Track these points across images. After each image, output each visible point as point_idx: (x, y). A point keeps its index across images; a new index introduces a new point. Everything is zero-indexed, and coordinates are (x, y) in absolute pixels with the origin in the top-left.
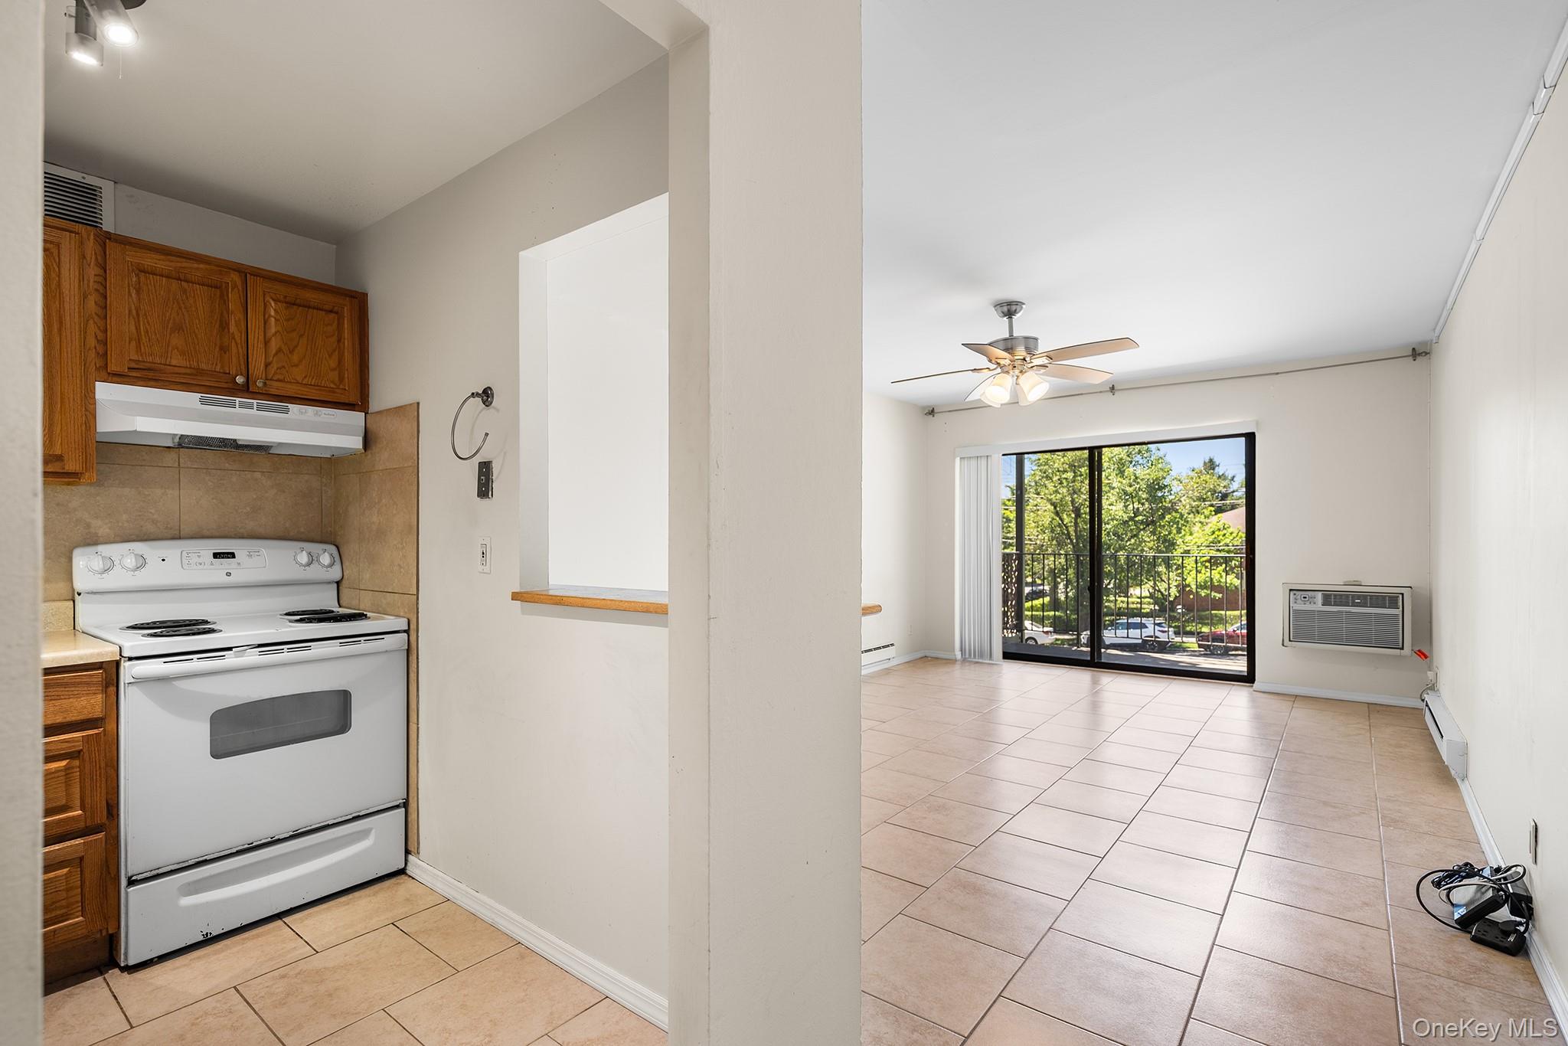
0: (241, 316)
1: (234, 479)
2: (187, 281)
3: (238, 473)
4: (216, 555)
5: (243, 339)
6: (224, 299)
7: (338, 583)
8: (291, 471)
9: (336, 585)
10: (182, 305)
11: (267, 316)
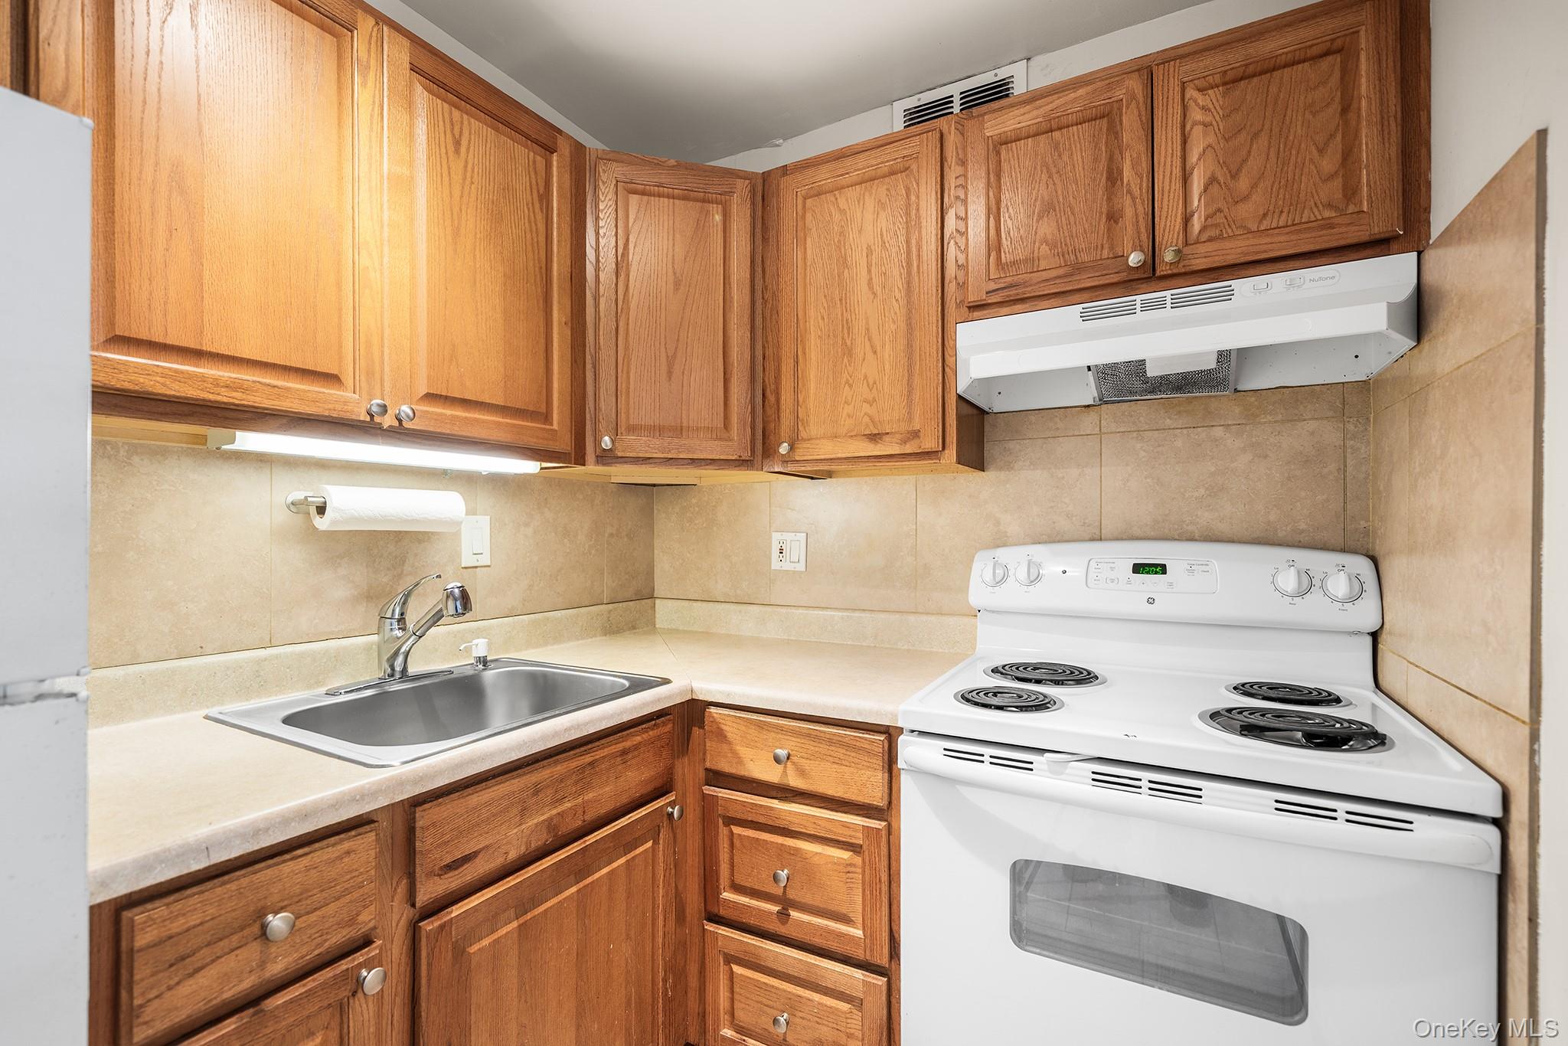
0: (1141, 147)
1: (1179, 443)
2: (1060, 129)
3: (1185, 431)
4: (1138, 568)
5: (1144, 185)
6: (1114, 131)
7: (1375, 636)
8: (1280, 417)
9: (1369, 640)
10: (1054, 170)
11: (1188, 128)
